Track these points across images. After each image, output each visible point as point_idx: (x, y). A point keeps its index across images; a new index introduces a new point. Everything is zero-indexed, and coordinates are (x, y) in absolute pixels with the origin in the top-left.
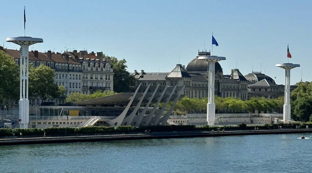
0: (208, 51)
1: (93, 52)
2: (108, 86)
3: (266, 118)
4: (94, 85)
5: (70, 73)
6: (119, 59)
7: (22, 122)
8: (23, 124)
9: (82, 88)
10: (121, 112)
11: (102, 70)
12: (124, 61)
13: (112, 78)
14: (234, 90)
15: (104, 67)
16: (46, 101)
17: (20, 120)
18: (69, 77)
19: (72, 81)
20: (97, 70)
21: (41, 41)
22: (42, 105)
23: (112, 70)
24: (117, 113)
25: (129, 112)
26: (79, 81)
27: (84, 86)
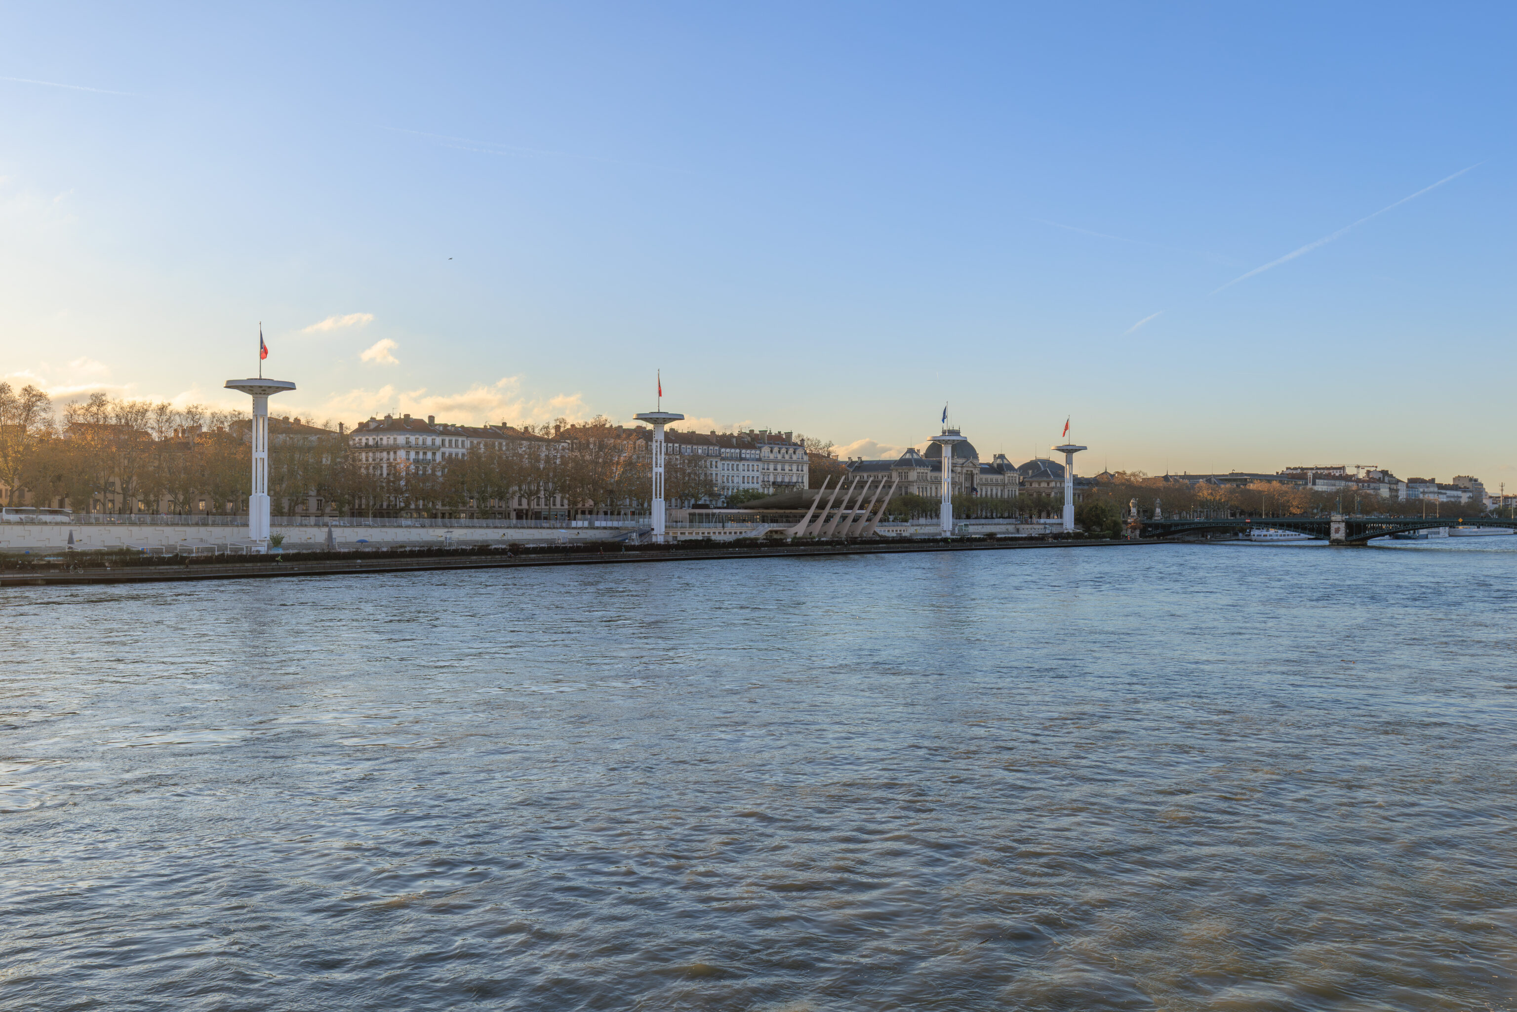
0: (956, 428)
1: (779, 433)
2: (800, 480)
3: (1038, 527)
4: (779, 480)
5: (743, 462)
6: (823, 443)
7: (655, 532)
8: (656, 535)
9: (760, 483)
10: (803, 516)
11: (791, 458)
12: (830, 445)
13: (806, 469)
14: (997, 485)
15: (794, 453)
16: (700, 503)
17: (653, 529)
18: (741, 467)
19: (746, 473)
20: (783, 457)
21: (680, 417)
22: (693, 508)
23: (806, 458)
24: (798, 518)
25: (815, 517)
26: (756, 474)
27: (763, 481)
